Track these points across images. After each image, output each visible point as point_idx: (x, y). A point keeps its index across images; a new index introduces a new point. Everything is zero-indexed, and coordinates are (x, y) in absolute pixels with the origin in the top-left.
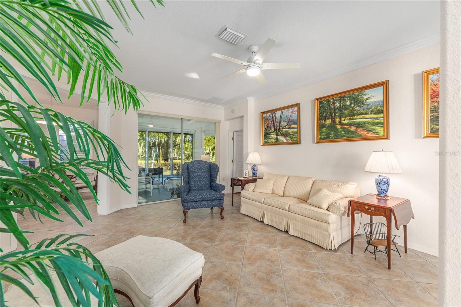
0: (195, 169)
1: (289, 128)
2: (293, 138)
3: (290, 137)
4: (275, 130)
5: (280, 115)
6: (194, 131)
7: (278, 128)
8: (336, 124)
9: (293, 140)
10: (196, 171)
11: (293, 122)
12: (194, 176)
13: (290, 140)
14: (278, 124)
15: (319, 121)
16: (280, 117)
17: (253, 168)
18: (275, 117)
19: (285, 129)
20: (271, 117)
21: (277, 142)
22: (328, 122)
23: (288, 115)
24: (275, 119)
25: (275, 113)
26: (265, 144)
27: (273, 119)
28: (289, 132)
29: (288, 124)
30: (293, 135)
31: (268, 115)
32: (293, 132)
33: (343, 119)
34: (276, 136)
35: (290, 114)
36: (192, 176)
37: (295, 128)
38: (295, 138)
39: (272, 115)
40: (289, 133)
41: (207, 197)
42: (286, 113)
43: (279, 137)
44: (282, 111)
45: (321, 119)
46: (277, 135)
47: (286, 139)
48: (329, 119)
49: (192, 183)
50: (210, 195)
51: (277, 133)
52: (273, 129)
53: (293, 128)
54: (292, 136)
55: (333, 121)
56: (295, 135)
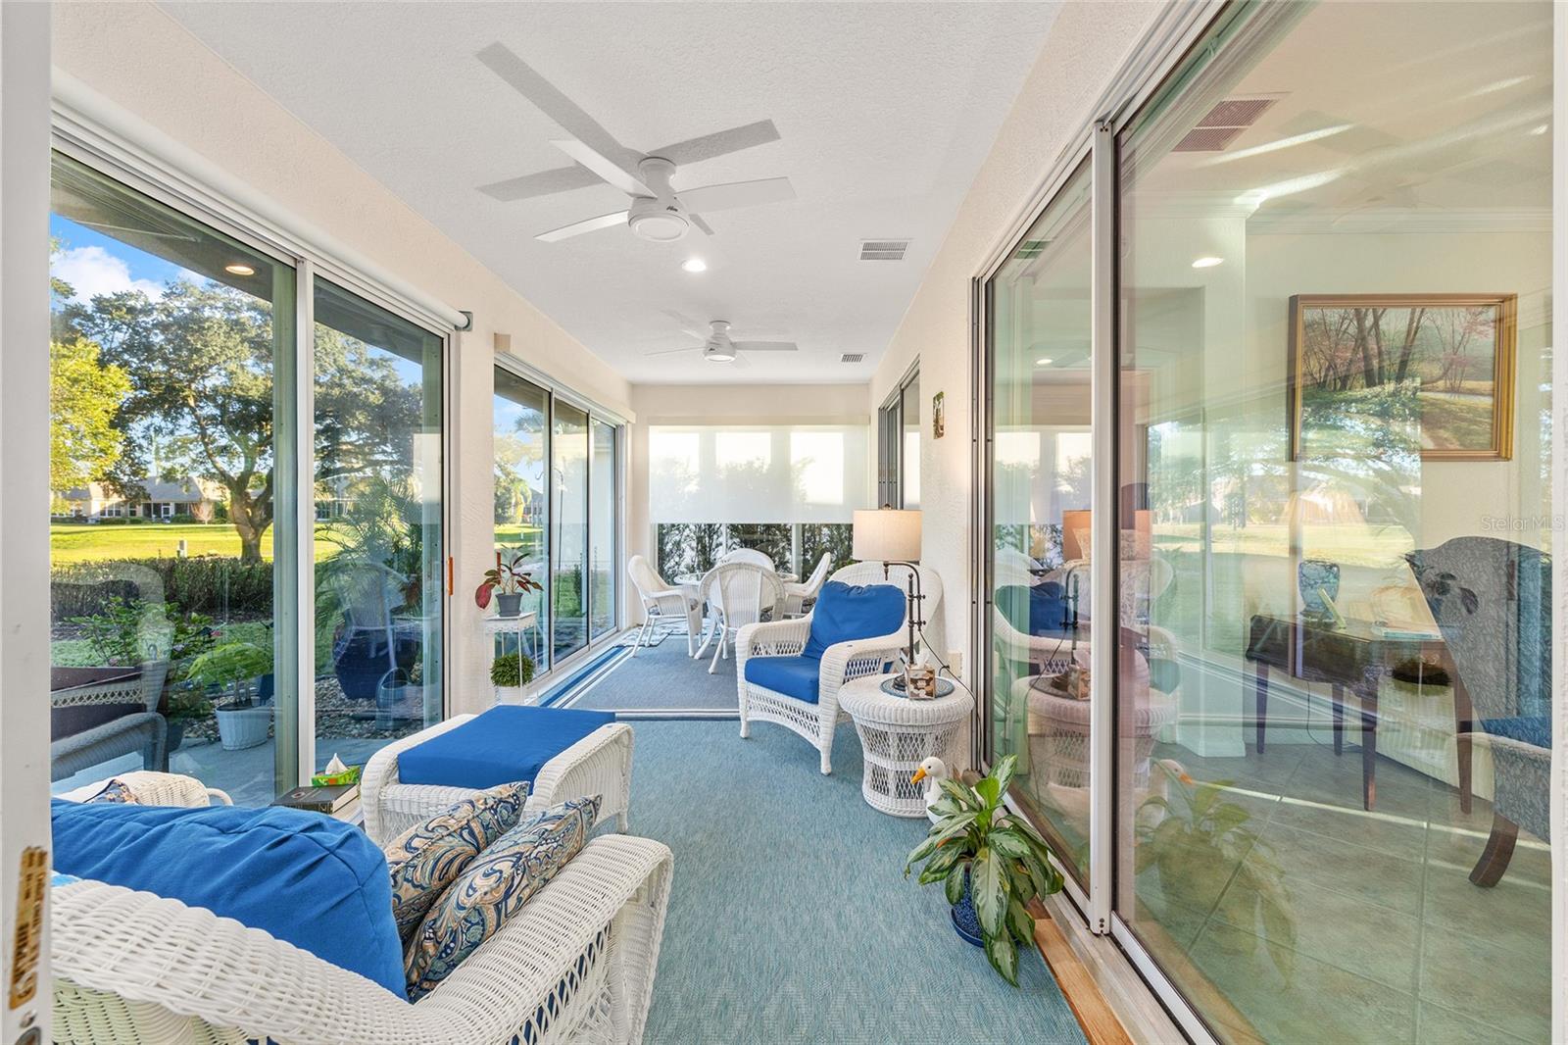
1: (1453, 390)
2: (1469, 433)
3: (1457, 430)
5: (1405, 329)
9: (1472, 440)
11: (1473, 366)
13: (1454, 441)
16: (1404, 335)
18: (1373, 332)
19: (1430, 391)
20: (1353, 330)
23: (1446, 335)
24: (1378, 343)
25: (1374, 311)
27: (1364, 339)
28: (1453, 407)
29: (1445, 374)
30: (1475, 423)
31: (1333, 315)
32: (1470, 409)
35: (1461, 330)
37: (1482, 395)
38: (1478, 434)
39: (1360, 319)
40: (1449, 413)
42: (1439, 323)
43: (1395, 426)
44: (1418, 310)
47: (1435, 438)
51: (1382, 402)
52: (1358, 381)
53: (1472, 392)
54: (1464, 425)
56: (1481, 422)
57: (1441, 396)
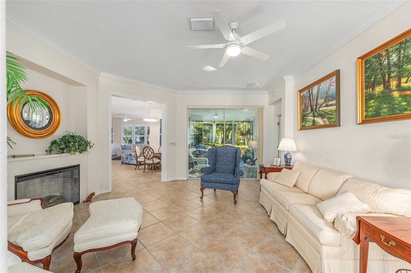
0: (222, 154)
1: (327, 106)
2: (331, 118)
3: (328, 118)
4: (312, 110)
5: (317, 91)
6: (254, 118)
7: (314, 107)
8: (392, 91)
9: (331, 121)
10: (222, 155)
11: (331, 97)
12: (220, 159)
13: (327, 121)
14: (315, 103)
15: (365, 91)
16: (317, 93)
17: (286, 156)
18: (311, 95)
19: (322, 107)
20: (308, 95)
21: (315, 126)
22: (379, 89)
23: (325, 90)
24: (312, 97)
25: (312, 88)
26: (303, 128)
27: (310, 97)
28: (327, 111)
29: (325, 101)
30: (332, 115)
31: (305, 92)
32: (331, 111)
33: (404, 80)
34: (312, 118)
35: (328, 87)
36: (218, 159)
37: (333, 105)
38: (333, 118)
39: (309, 92)
40: (326, 113)
41: (220, 179)
42: (323, 87)
43: (316, 119)
44: (319, 84)
45: (367, 88)
46: (314, 116)
47: (324, 121)
48: (379, 84)
49: (217, 166)
50: (223, 179)
51: (314, 114)
52: (309, 109)
53: (331, 105)
54: (329, 116)
55: (387, 86)
56: (333, 114)
57: (325, 108)
